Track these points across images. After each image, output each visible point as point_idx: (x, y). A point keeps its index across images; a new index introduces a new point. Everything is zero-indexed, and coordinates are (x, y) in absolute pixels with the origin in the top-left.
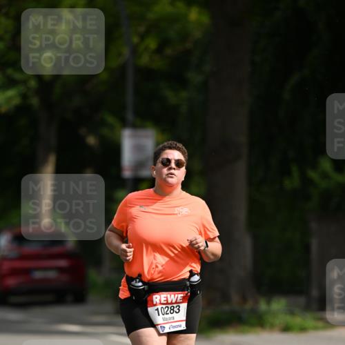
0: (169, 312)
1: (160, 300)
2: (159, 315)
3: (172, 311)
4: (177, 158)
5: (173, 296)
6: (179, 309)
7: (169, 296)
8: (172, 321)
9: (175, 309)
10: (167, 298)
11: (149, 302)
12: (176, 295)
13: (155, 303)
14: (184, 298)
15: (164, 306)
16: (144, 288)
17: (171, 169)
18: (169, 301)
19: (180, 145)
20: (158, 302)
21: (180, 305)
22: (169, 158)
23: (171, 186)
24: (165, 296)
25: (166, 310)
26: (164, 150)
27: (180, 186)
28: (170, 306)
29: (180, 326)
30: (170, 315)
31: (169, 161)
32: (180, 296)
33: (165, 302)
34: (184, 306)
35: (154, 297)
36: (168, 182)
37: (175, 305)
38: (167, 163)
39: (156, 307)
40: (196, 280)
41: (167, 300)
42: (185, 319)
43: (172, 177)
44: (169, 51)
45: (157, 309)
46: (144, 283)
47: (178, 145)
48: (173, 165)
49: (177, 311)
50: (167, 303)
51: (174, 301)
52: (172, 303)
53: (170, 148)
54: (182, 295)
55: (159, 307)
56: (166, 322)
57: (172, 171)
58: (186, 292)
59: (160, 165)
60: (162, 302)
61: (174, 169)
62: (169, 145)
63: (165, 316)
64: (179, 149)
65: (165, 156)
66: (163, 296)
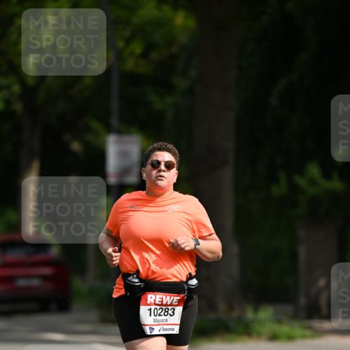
0: (162, 313)
1: (155, 301)
2: (150, 315)
3: (166, 314)
5: (168, 297)
7: (164, 297)
8: (165, 323)
9: (170, 312)
10: (162, 298)
11: (143, 301)
12: (172, 298)
13: (149, 302)
15: (158, 307)
16: (140, 285)
17: (160, 171)
18: (164, 303)
19: (171, 146)
20: (153, 302)
21: (175, 308)
22: (159, 159)
24: (161, 296)
25: (159, 312)
28: (164, 308)
29: (173, 330)
30: (163, 317)
31: (159, 163)
32: (176, 298)
33: (160, 303)
34: (179, 310)
35: (149, 296)
36: (157, 185)
37: (170, 308)
38: (156, 165)
39: (149, 307)
40: (194, 283)
41: (162, 301)
42: (179, 322)
43: (162, 180)
45: (150, 310)
46: (141, 280)
48: (163, 167)
49: (172, 314)
50: (162, 305)
51: (169, 303)
52: (166, 305)
53: (160, 149)
54: (178, 298)
55: (153, 307)
56: (157, 323)
57: (162, 173)
58: (183, 295)
59: (149, 167)
60: (157, 302)
61: (164, 171)
63: (158, 317)
64: (169, 151)
65: (155, 158)
66: (158, 296)
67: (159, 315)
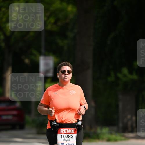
0: (68, 137)
1: (64, 132)
2: (62, 138)
3: (69, 137)
4: (68, 70)
5: (69, 130)
6: (73, 136)
8: (69, 141)
9: (71, 136)
10: (67, 130)
11: (59, 132)
12: (71, 130)
13: (61, 132)
14: (74, 131)
15: (66, 135)
16: (57, 125)
17: (66, 74)
18: (68, 132)
19: (69, 63)
20: (63, 132)
21: (73, 134)
22: (65, 70)
23: (66, 82)
24: (66, 130)
25: (66, 136)
26: (62, 66)
27: (70, 81)
28: (68, 135)
30: (68, 139)
31: (65, 71)
32: (73, 130)
33: (66, 133)
34: (75, 135)
35: (61, 130)
36: (65, 81)
38: (64, 72)
39: (61, 134)
40: (80, 123)
41: (67, 132)
42: (76, 141)
43: (66, 78)
44: (59, 23)
45: (62, 135)
47: (68, 63)
48: (67, 73)
49: (72, 137)
50: (67, 133)
51: (70, 133)
52: (69, 133)
53: (65, 65)
54: (74, 130)
56: (65, 141)
57: (66, 76)
58: (76, 129)
59: (61, 73)
60: (65, 132)
61: (67, 74)
62: (64, 64)
63: (65, 139)
64: (68, 65)
65: (63, 69)
66: (65, 130)
67: (66, 138)
